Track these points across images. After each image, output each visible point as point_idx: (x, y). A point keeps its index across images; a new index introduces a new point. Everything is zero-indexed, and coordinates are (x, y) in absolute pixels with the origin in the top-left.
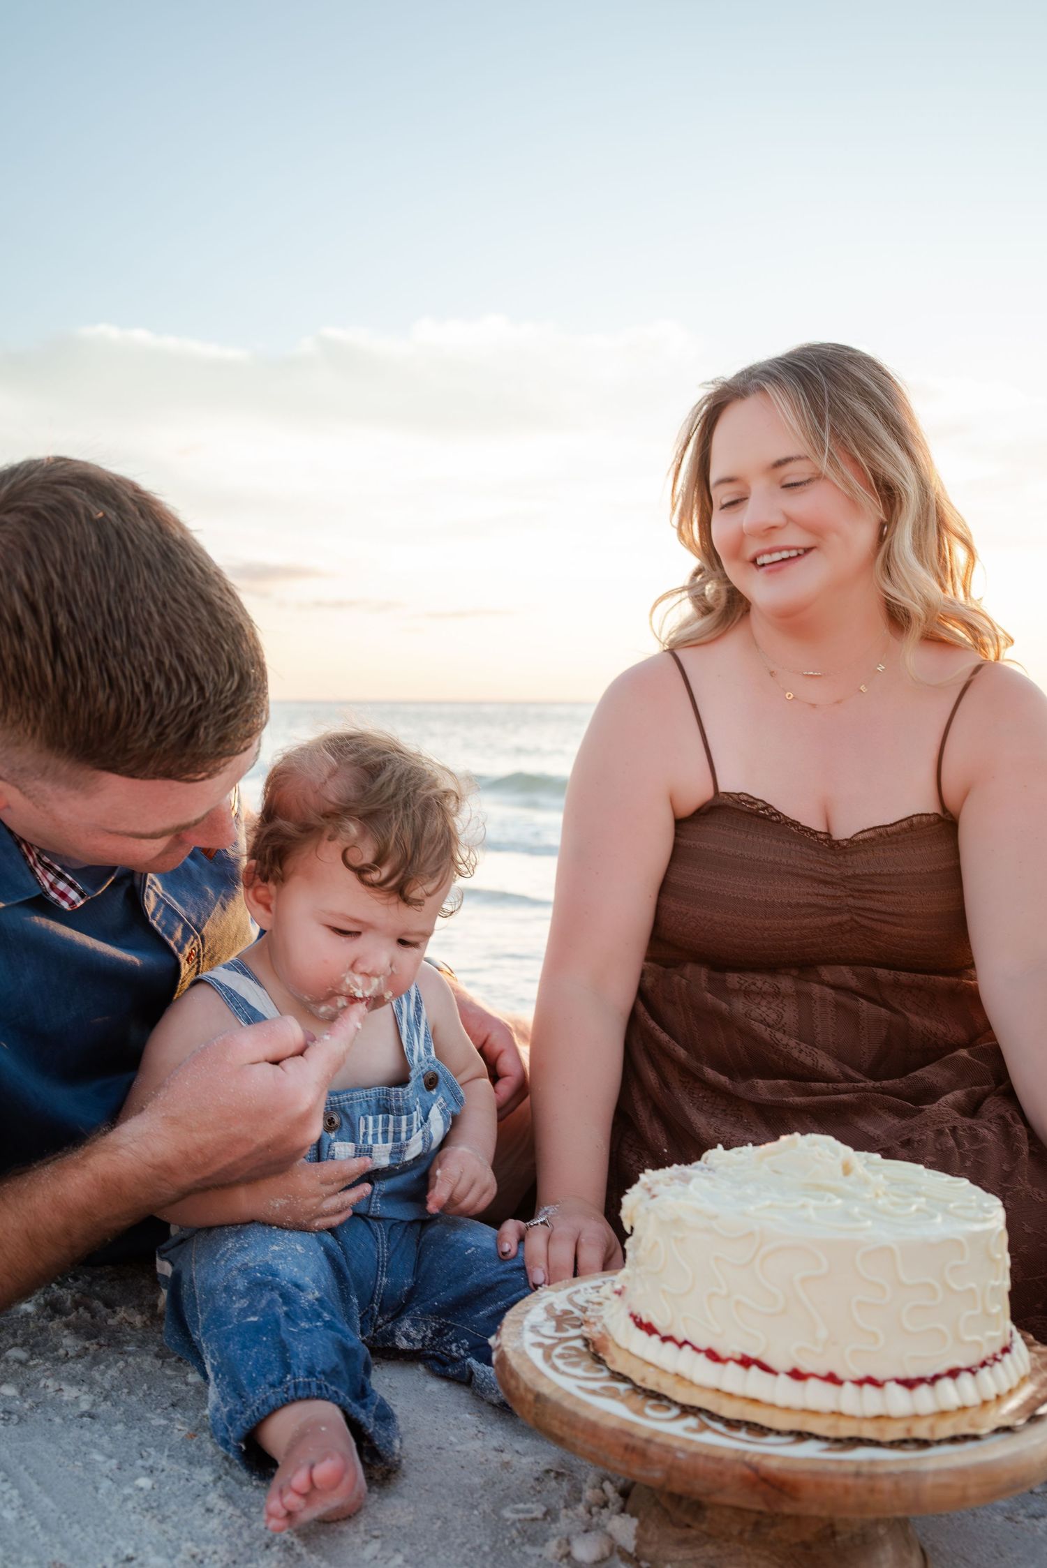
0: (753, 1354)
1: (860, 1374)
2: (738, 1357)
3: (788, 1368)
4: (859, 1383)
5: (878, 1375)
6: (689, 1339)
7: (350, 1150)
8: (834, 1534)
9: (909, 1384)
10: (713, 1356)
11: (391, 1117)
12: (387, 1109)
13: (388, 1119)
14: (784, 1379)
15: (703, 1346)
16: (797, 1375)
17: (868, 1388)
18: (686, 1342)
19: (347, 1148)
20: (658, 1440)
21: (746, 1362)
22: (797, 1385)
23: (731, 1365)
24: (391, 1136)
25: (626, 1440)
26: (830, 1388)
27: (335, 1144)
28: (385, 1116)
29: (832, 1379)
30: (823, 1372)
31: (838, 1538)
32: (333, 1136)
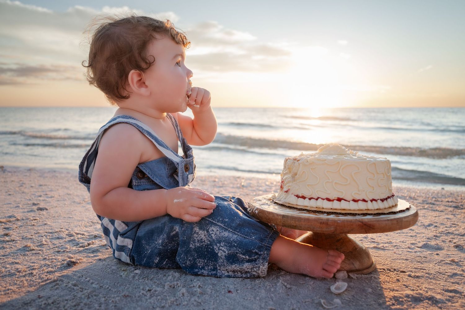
0: (341, 197)
1: (371, 199)
2: (336, 199)
3: (352, 199)
4: (372, 201)
6: (320, 197)
9: (382, 200)
10: (328, 200)
14: (352, 202)
15: (324, 197)
16: (354, 201)
17: (374, 202)
18: (318, 198)
20: (330, 219)
21: (339, 200)
22: (356, 203)
23: (335, 201)
25: (321, 221)
27: (189, 176)
29: (364, 200)
30: (362, 199)
32: (187, 173)
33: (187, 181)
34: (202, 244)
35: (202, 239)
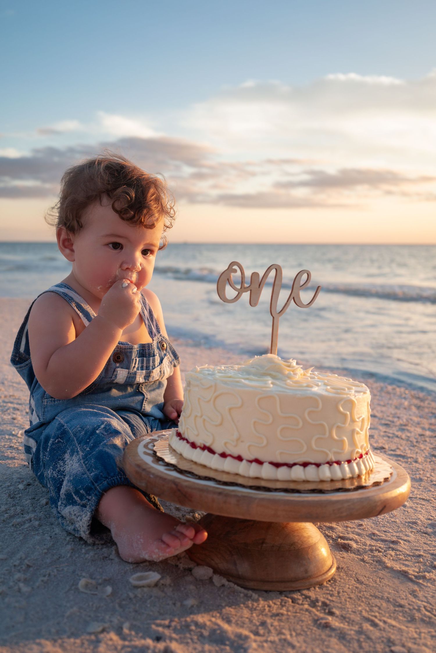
0: (207, 445)
1: (252, 457)
2: (202, 446)
3: (221, 452)
4: (251, 462)
5: (261, 458)
7: (125, 373)
8: (263, 543)
9: (277, 465)
10: (193, 445)
11: (145, 359)
12: (144, 355)
13: (143, 360)
14: (218, 457)
15: (192, 441)
16: (223, 455)
17: (254, 464)
19: (124, 372)
21: (204, 448)
22: (222, 459)
23: (198, 449)
24: (145, 368)
26: (237, 462)
27: (118, 369)
28: (142, 358)
29: (238, 458)
30: (236, 454)
31: (264, 545)
32: (118, 365)
33: (113, 374)
34: (60, 476)
35: (64, 472)
